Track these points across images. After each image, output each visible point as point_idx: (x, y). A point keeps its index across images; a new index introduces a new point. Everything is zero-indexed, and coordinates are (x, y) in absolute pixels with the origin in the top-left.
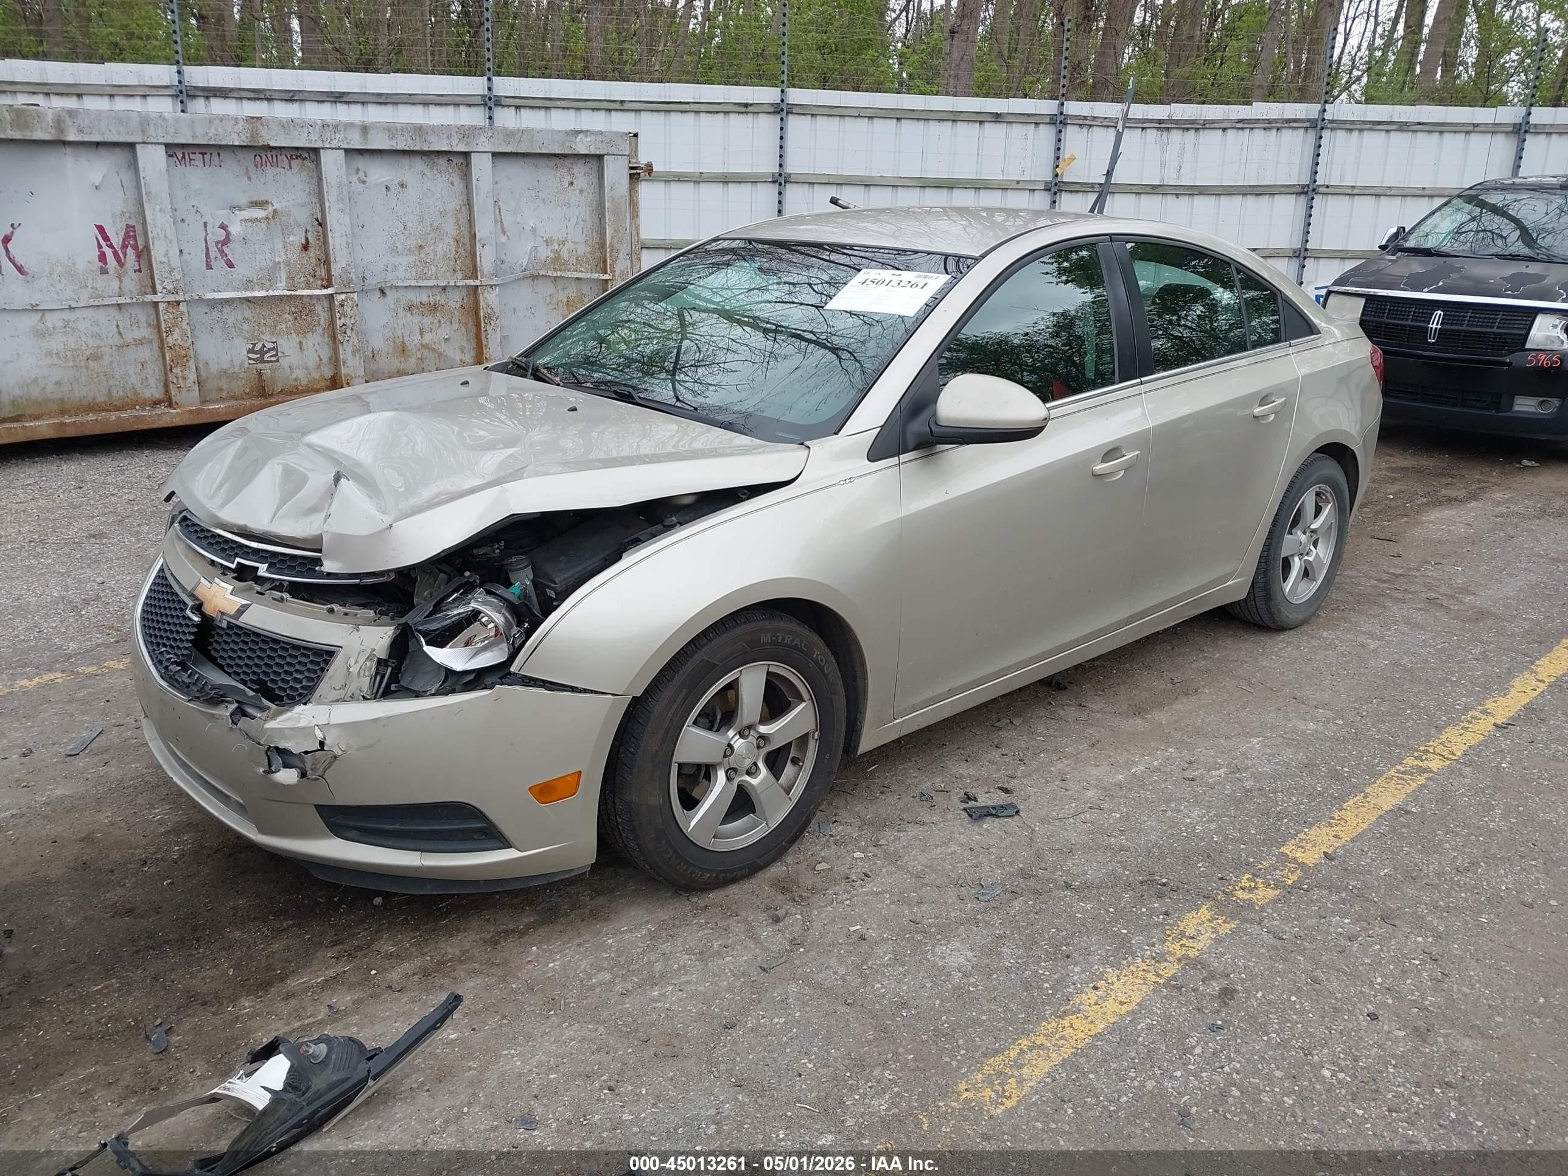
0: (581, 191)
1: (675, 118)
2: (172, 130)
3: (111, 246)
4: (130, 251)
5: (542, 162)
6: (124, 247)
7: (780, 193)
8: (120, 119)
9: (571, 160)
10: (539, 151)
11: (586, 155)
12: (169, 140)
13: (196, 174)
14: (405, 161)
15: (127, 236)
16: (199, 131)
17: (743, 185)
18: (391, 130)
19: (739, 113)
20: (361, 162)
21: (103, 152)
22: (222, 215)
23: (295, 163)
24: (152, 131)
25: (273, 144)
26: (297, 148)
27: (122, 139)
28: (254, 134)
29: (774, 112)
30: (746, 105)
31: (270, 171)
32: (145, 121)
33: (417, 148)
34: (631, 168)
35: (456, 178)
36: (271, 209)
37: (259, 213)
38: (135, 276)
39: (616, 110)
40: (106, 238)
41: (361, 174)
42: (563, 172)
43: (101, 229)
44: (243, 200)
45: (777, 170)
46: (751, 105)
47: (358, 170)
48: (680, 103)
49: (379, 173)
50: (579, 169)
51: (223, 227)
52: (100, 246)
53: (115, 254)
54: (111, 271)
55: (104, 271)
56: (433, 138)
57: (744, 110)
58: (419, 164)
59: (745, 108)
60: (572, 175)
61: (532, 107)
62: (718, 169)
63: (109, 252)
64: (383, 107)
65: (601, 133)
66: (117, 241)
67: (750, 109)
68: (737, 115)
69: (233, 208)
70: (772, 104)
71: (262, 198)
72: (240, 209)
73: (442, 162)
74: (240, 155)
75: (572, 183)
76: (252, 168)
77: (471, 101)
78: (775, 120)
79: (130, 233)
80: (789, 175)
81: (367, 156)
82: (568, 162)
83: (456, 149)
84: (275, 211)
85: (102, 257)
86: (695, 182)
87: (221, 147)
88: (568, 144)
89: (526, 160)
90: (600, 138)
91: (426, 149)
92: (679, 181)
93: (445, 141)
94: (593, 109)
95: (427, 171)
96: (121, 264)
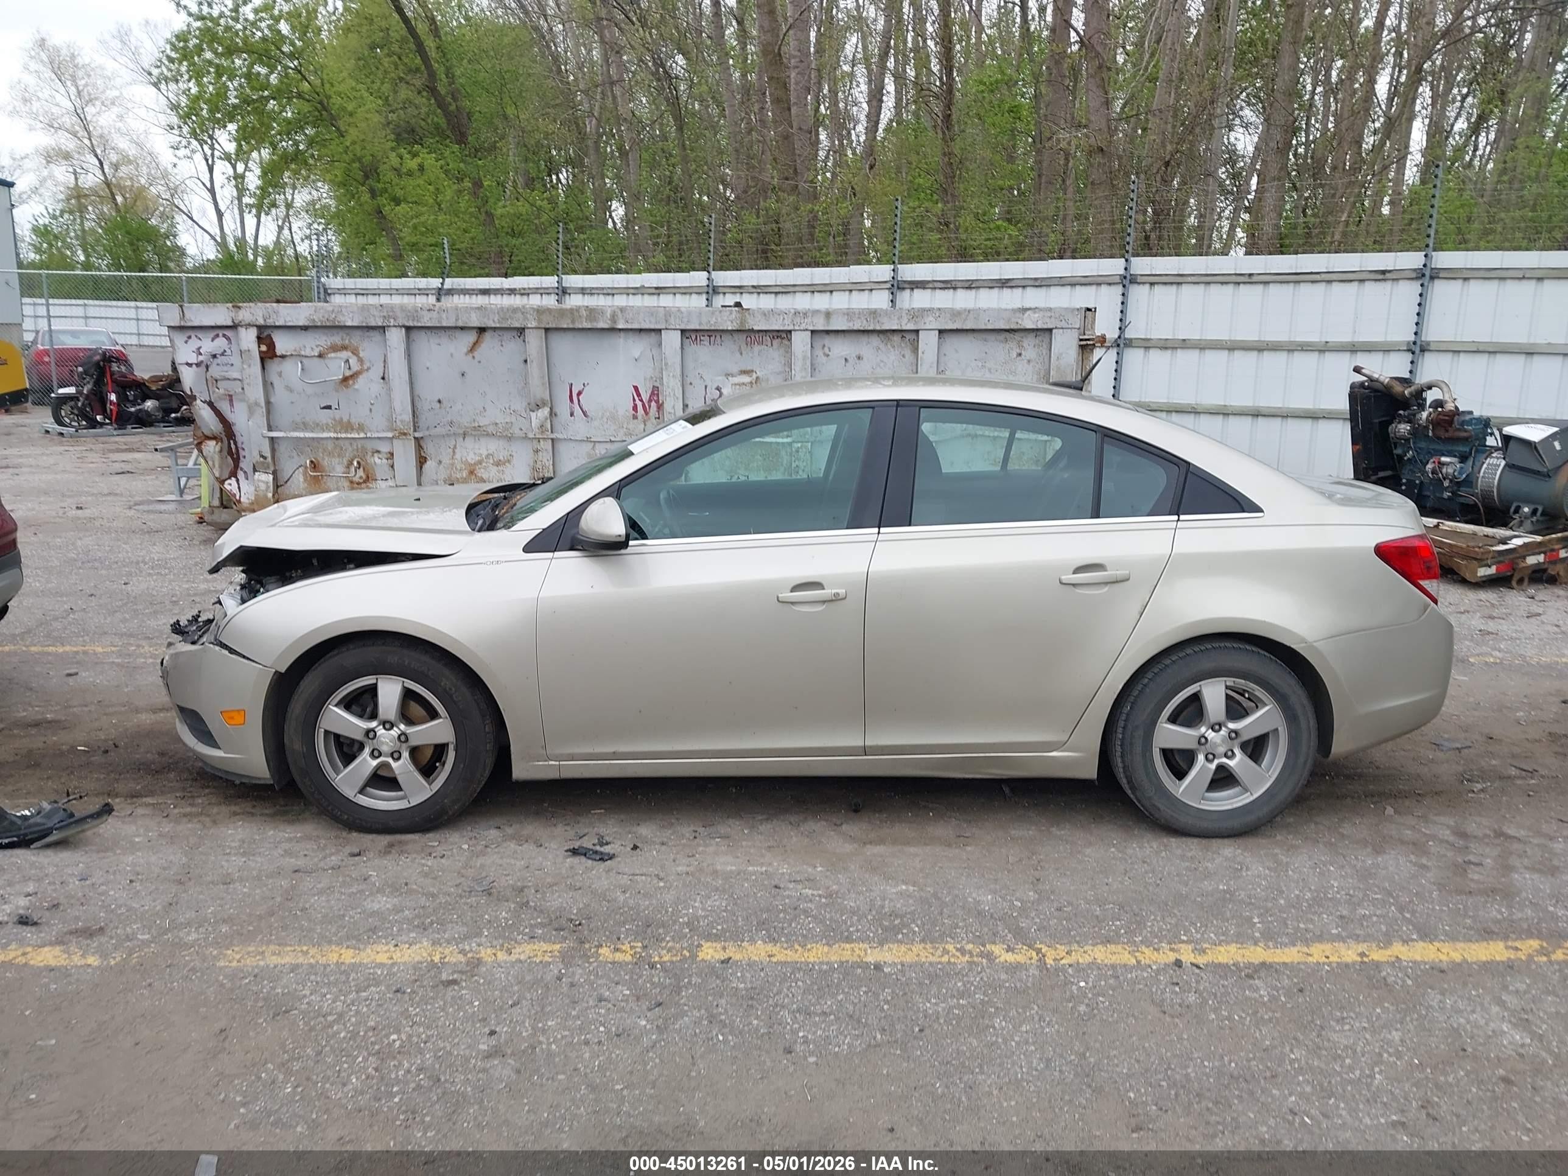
0: (1029, 361)
1: (1305, 288)
2: (685, 320)
3: (641, 400)
4: (653, 404)
5: (991, 337)
6: (650, 401)
7: (1412, 362)
8: (652, 312)
9: (1022, 334)
10: (984, 327)
11: (1033, 330)
12: (683, 327)
13: (702, 352)
14: (864, 339)
15: (652, 394)
16: (704, 320)
17: (1373, 353)
18: (849, 314)
19: (1376, 280)
20: (827, 340)
21: (643, 335)
22: (719, 380)
23: (776, 342)
24: (672, 320)
25: (756, 328)
26: (778, 331)
27: (652, 327)
28: (743, 321)
29: (1417, 278)
30: (1384, 272)
31: (757, 348)
32: (668, 313)
33: (871, 328)
34: (1081, 340)
35: (908, 352)
36: (754, 376)
37: (746, 379)
38: (654, 421)
39: (1244, 283)
40: (639, 395)
41: (826, 349)
42: (1012, 344)
43: (636, 388)
44: (735, 369)
45: (1412, 338)
46: (1390, 271)
47: (824, 346)
48: (1311, 273)
49: (840, 348)
50: (1029, 342)
51: (718, 389)
52: (634, 400)
53: (644, 405)
54: (640, 417)
55: (635, 417)
56: (885, 320)
57: (1381, 277)
58: (875, 340)
59: (1383, 275)
60: (1020, 346)
61: (1165, 283)
62: (1346, 338)
63: (639, 404)
64: (1039, 289)
65: (1050, 309)
66: (645, 397)
67: (1388, 275)
68: (1373, 283)
69: (727, 375)
70: (1415, 270)
71: (749, 368)
72: (733, 376)
73: (896, 338)
74: (736, 336)
75: (1020, 355)
76: (743, 346)
77: (1110, 280)
78: (1415, 288)
79: (655, 392)
80: (1428, 343)
81: (832, 335)
82: (1017, 336)
83: (904, 328)
84: (757, 378)
85: (635, 408)
86: (1320, 351)
87: (723, 331)
88: (1013, 320)
89: (976, 335)
90: (1049, 314)
91: (878, 328)
92: (1302, 350)
93: (896, 321)
94: (1222, 283)
95: (882, 346)
96: (646, 413)
